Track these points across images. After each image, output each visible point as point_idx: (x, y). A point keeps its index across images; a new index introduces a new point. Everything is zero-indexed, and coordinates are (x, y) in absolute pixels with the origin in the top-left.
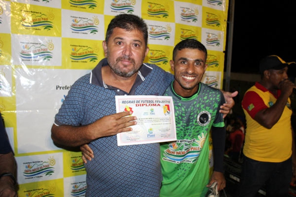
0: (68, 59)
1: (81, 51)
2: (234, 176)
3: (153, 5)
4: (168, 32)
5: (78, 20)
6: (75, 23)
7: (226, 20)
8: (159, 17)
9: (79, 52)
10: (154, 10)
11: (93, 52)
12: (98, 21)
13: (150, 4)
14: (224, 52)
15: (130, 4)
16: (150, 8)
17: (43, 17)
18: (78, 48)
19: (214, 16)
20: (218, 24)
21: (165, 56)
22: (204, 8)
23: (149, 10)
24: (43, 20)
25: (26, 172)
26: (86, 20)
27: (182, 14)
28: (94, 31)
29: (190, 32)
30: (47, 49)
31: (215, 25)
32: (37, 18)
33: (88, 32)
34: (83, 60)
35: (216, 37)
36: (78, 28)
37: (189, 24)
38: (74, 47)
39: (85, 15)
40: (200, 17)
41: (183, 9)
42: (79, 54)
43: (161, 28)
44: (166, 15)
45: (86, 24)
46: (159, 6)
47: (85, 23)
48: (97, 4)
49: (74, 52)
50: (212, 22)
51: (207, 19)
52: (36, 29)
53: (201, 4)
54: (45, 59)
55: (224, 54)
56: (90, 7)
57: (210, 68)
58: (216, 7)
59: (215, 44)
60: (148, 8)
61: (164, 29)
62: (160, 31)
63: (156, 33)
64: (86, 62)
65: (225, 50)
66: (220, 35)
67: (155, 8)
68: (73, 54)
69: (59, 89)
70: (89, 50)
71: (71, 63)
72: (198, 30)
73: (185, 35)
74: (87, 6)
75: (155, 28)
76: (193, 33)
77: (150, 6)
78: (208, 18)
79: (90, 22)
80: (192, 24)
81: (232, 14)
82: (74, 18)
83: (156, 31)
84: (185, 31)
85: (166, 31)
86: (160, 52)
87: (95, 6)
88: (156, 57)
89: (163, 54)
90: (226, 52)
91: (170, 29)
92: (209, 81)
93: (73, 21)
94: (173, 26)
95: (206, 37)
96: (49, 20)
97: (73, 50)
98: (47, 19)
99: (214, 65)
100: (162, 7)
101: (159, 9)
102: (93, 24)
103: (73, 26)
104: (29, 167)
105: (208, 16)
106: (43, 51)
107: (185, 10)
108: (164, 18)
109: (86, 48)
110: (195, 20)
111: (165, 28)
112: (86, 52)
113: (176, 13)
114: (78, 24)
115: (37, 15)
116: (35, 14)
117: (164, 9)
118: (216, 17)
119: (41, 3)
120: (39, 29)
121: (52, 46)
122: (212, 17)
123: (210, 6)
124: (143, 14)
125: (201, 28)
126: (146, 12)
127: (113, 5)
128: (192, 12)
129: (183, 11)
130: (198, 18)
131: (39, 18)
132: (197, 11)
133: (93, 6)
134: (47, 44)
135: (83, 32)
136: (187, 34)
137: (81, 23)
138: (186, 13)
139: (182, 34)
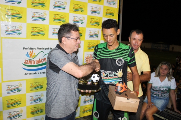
1: (36, 30)
3: (76, 5)
4: (83, 20)
7: (118, 13)
9: (35, 31)
11: (42, 30)
12: (46, 14)
15: (64, 5)
16: (74, 7)
17: (17, 12)
18: (35, 28)
19: (110, 11)
20: (113, 15)
22: (104, 7)
23: (74, 8)
24: (17, 14)
25: (7, 90)
26: (40, 14)
27: (92, 11)
28: (44, 20)
29: (96, 20)
30: (19, 29)
31: (111, 15)
32: (14, 13)
33: (41, 20)
34: (37, 35)
36: (35, 18)
37: (95, 15)
38: (33, 28)
39: (40, 11)
40: (102, 12)
41: (92, 7)
42: (35, 32)
43: (79, 18)
44: (82, 11)
46: (79, 6)
47: (39, 15)
48: (46, 5)
50: (109, 14)
51: (106, 13)
52: (13, 19)
53: (103, 4)
54: (18, 34)
56: (42, 7)
58: (112, 6)
60: (73, 7)
61: (81, 19)
64: (39, 36)
67: (77, 7)
68: (32, 32)
70: (41, 29)
71: (31, 36)
74: (40, 6)
75: (76, 18)
76: (97, 20)
77: (74, 6)
78: (107, 12)
79: (42, 15)
83: (76, 20)
84: (93, 19)
91: (84, 18)
93: (33, 14)
94: (86, 17)
96: (20, 14)
97: (32, 29)
100: (81, 7)
101: (79, 8)
103: (33, 17)
104: (9, 88)
106: (16, 30)
107: (94, 8)
109: (39, 29)
112: (39, 31)
113: (88, 10)
114: (35, 16)
115: (14, 11)
118: (112, 11)
119: (16, 5)
120: (15, 19)
121: (21, 27)
122: (109, 12)
123: (108, 5)
124: (70, 10)
125: (102, 18)
126: (72, 9)
127: (54, 5)
128: (98, 9)
129: (92, 8)
130: (100, 12)
131: (15, 13)
132: (100, 8)
133: (44, 6)
134: (19, 26)
135: (38, 20)
136: (94, 21)
137: (37, 15)
138: (94, 10)
139: (91, 21)
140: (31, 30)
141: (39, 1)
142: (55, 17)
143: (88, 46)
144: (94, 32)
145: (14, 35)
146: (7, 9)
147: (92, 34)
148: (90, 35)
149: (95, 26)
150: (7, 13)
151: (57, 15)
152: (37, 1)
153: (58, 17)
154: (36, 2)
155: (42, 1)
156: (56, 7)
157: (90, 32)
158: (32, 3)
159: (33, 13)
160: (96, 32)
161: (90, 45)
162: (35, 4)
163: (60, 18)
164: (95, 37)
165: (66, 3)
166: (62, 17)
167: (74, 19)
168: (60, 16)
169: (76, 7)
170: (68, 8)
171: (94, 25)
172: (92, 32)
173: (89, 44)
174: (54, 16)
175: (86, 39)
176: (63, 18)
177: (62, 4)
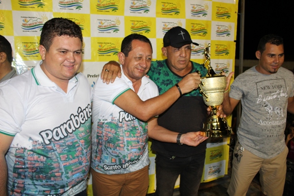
0: (96, 53)
1: (106, 47)
3: (166, 4)
5: (103, 22)
6: (101, 25)
7: (237, 12)
8: (172, 15)
9: (104, 48)
10: (167, 9)
11: (115, 47)
12: (119, 22)
13: (163, 4)
14: (235, 41)
15: (146, 5)
16: (163, 7)
18: (103, 45)
19: (224, 9)
20: (229, 17)
22: (214, 3)
23: (163, 9)
26: (110, 22)
27: (192, 11)
28: (116, 30)
29: (200, 25)
31: (225, 17)
33: (111, 31)
34: (107, 54)
35: (227, 28)
36: (103, 29)
37: (199, 19)
38: (100, 44)
39: (110, 17)
40: (210, 12)
42: (104, 50)
43: (173, 24)
44: (177, 13)
45: (110, 25)
46: (172, 5)
48: (119, 8)
49: (101, 48)
50: (222, 14)
51: (217, 13)
55: (235, 43)
56: (113, 11)
57: (220, 56)
59: (225, 35)
60: (161, 7)
61: (175, 25)
62: (172, 26)
63: (168, 28)
64: (110, 55)
65: (236, 40)
66: (230, 27)
67: (168, 7)
68: (100, 50)
69: (89, 77)
70: (113, 46)
71: (98, 57)
72: (208, 24)
73: (195, 28)
74: (110, 10)
75: (167, 24)
76: (203, 26)
78: (218, 11)
79: (113, 23)
80: (201, 19)
81: (242, 6)
82: (100, 21)
84: (195, 25)
87: (117, 9)
91: (181, 24)
92: (219, 68)
93: (100, 23)
95: (216, 29)
96: (81, 24)
97: (100, 46)
99: (223, 54)
100: (174, 6)
101: (172, 8)
102: (115, 25)
103: (100, 27)
107: (195, 6)
109: (110, 44)
110: (205, 14)
111: (177, 24)
112: (110, 48)
113: (187, 10)
114: (103, 25)
117: (176, 7)
118: (226, 10)
119: (74, 11)
122: (222, 11)
123: (220, 0)
124: (157, 13)
125: (211, 21)
126: (160, 11)
127: (132, 7)
128: (202, 8)
129: (193, 7)
130: (208, 13)
132: (207, 7)
133: (115, 9)
135: (107, 31)
136: (197, 27)
137: (106, 24)
138: (196, 9)
139: (193, 28)
140: (97, 47)
141: (108, 3)
142: (133, 26)
147: (195, 49)
149: (200, 35)
151: (136, 23)
152: (105, 3)
153: (138, 25)
154: (103, 5)
155: (112, 2)
156: (134, 9)
157: (192, 47)
158: (98, 5)
160: (201, 47)
162: (102, 8)
163: (142, 26)
164: (200, 54)
165: (150, 3)
166: (145, 24)
167: (165, 27)
168: (142, 23)
169: (166, 8)
170: (154, 9)
171: (198, 34)
172: (195, 46)
174: (132, 24)
176: (147, 25)
177: (144, 3)
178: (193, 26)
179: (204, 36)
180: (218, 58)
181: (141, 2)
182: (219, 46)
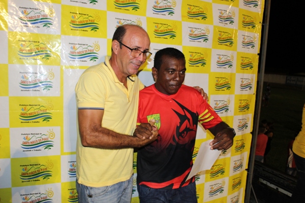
2: (264, 180)
3: (192, 7)
4: (206, 34)
5: (122, 21)
6: (119, 25)
7: (262, 22)
8: (198, 19)
10: (193, 13)
13: (190, 6)
14: (258, 54)
16: (189, 10)
17: (90, 18)
19: (250, 18)
20: (254, 27)
21: (203, 58)
22: (240, 10)
23: (189, 13)
24: (90, 22)
26: (130, 22)
27: (220, 17)
29: (227, 34)
30: (93, 50)
31: (250, 27)
32: (85, 19)
35: (252, 39)
39: (130, 17)
40: (237, 19)
41: (220, 11)
43: (200, 30)
44: (204, 18)
46: (198, 8)
48: (140, 6)
50: (248, 24)
51: (243, 22)
52: (84, 31)
53: (237, 6)
54: (91, 60)
55: (258, 56)
56: (133, 9)
57: (245, 71)
58: (252, 9)
59: (250, 47)
60: (187, 10)
61: (203, 32)
62: (199, 33)
63: (195, 35)
66: (255, 38)
67: (194, 10)
73: (222, 37)
74: (130, 8)
75: (194, 30)
77: (189, 8)
78: (244, 20)
79: (133, 23)
80: (228, 26)
81: (267, 16)
83: (195, 33)
84: (223, 33)
85: (205, 33)
86: (199, 54)
87: (138, 8)
88: (195, 60)
89: (202, 56)
90: (260, 55)
91: (209, 31)
92: (244, 83)
93: (118, 23)
94: (211, 28)
95: (242, 40)
98: (94, 21)
99: (248, 68)
100: (201, 10)
101: (198, 12)
104: (73, 165)
105: (244, 18)
106: (89, 52)
107: (223, 12)
108: (203, 20)
110: (232, 22)
111: (204, 30)
113: (214, 15)
115: (85, 17)
116: (83, 15)
117: (203, 11)
118: (252, 19)
119: (88, 5)
120: (86, 31)
121: (98, 47)
122: (248, 20)
123: (246, 8)
124: (183, 16)
126: (186, 14)
129: (221, 13)
130: (234, 21)
131: (87, 19)
133: (136, 8)
134: (93, 45)
136: (224, 36)
139: (220, 36)
142: (157, 29)
143: (217, 85)
144: (226, 57)
145: (85, 61)
146: (73, 13)
147: (222, 60)
148: (218, 62)
149: (227, 45)
150: (73, 19)
151: (160, 25)
153: (162, 28)
154: (122, 1)
157: (219, 58)
159: (118, 20)
160: (228, 58)
161: (220, 83)
163: (166, 30)
164: (227, 66)
165: (175, 3)
166: (169, 28)
168: (166, 26)
169: (192, 11)
171: (225, 44)
172: (221, 57)
173: (217, 81)
174: (156, 27)
175: (212, 71)
176: (172, 29)
177: (169, 4)
178: (220, 35)
179: (231, 46)
180: (244, 73)
181: (165, 2)
182: (244, 59)
